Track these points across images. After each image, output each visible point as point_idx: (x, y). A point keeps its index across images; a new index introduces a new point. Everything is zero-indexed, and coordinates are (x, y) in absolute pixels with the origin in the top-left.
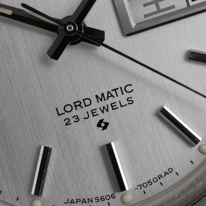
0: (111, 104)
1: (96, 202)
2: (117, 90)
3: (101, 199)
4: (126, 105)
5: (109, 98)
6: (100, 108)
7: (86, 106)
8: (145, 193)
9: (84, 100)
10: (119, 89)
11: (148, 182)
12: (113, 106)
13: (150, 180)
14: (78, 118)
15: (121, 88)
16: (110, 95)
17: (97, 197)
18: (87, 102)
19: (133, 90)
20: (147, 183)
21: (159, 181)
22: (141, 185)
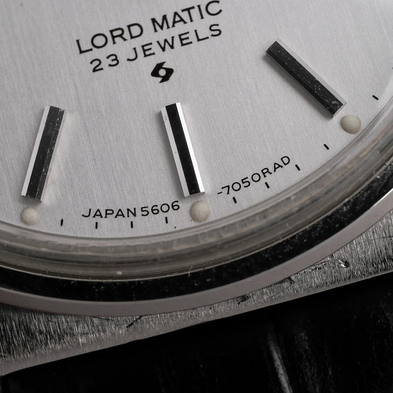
0: (180, 36)
1: (143, 215)
2: (191, 11)
3: (152, 210)
4: (208, 38)
5: (176, 25)
6: (158, 42)
7: (132, 37)
8: (235, 202)
9: (129, 27)
10: (197, 8)
11: (242, 180)
12: (183, 40)
13: (247, 178)
14: (116, 59)
15: (199, 6)
16: (178, 19)
17: (145, 207)
18: (136, 31)
19: (220, 11)
20: (241, 183)
21: (263, 180)
22: (228, 187)
